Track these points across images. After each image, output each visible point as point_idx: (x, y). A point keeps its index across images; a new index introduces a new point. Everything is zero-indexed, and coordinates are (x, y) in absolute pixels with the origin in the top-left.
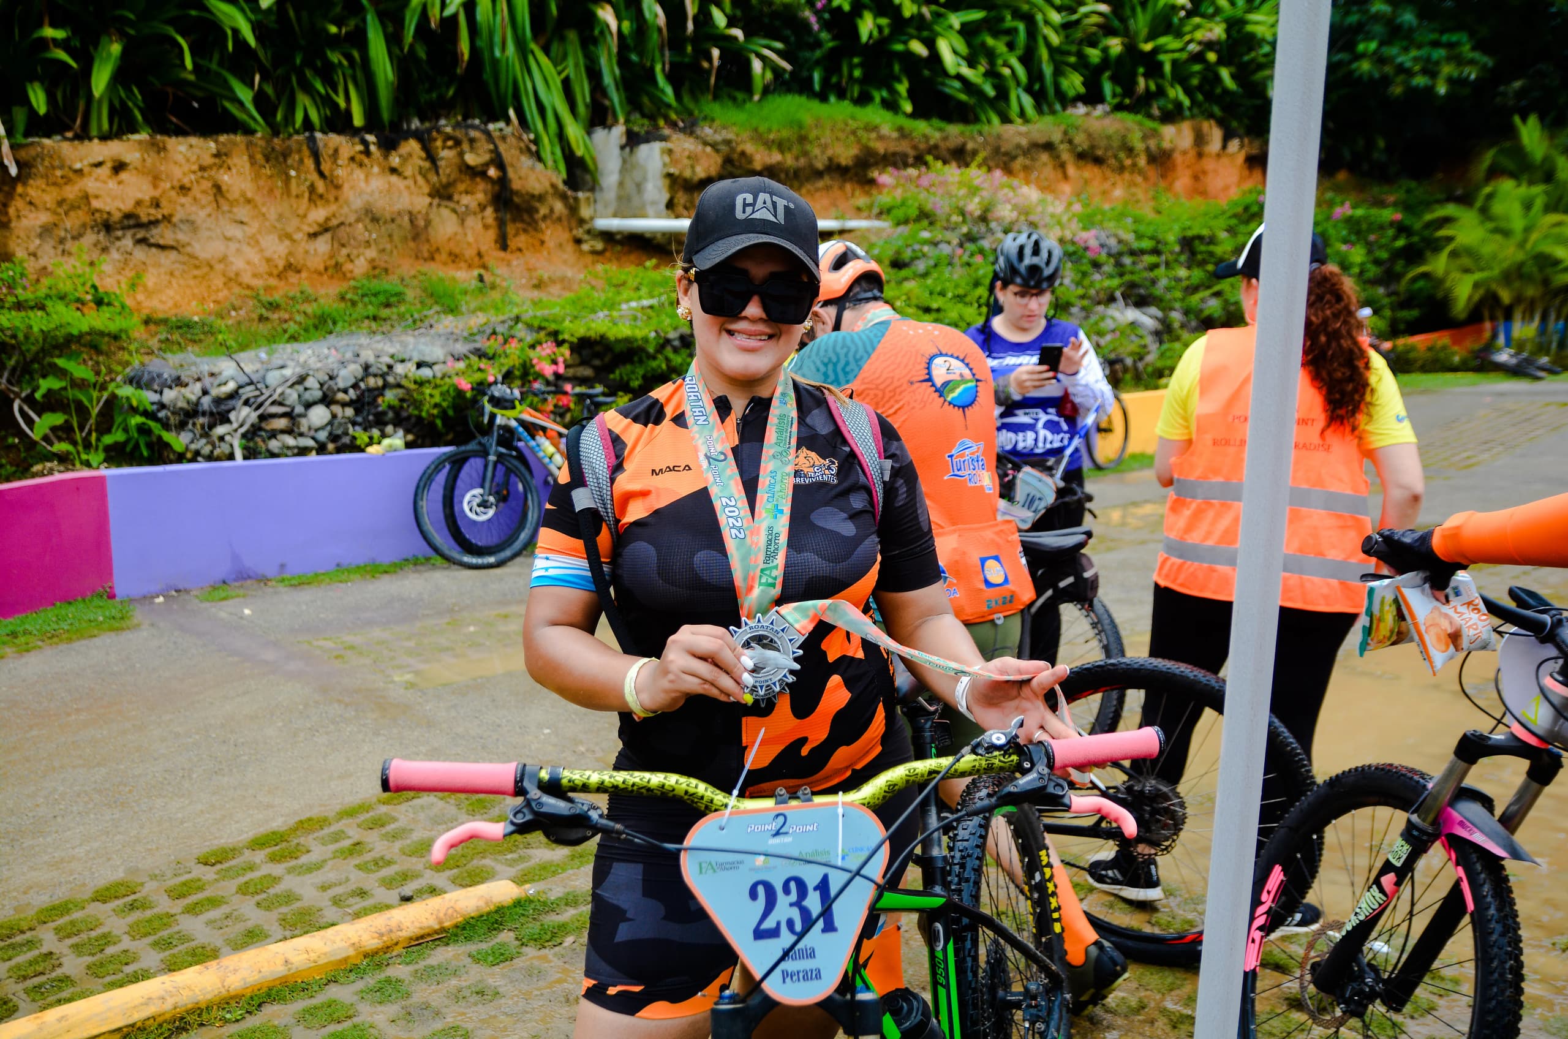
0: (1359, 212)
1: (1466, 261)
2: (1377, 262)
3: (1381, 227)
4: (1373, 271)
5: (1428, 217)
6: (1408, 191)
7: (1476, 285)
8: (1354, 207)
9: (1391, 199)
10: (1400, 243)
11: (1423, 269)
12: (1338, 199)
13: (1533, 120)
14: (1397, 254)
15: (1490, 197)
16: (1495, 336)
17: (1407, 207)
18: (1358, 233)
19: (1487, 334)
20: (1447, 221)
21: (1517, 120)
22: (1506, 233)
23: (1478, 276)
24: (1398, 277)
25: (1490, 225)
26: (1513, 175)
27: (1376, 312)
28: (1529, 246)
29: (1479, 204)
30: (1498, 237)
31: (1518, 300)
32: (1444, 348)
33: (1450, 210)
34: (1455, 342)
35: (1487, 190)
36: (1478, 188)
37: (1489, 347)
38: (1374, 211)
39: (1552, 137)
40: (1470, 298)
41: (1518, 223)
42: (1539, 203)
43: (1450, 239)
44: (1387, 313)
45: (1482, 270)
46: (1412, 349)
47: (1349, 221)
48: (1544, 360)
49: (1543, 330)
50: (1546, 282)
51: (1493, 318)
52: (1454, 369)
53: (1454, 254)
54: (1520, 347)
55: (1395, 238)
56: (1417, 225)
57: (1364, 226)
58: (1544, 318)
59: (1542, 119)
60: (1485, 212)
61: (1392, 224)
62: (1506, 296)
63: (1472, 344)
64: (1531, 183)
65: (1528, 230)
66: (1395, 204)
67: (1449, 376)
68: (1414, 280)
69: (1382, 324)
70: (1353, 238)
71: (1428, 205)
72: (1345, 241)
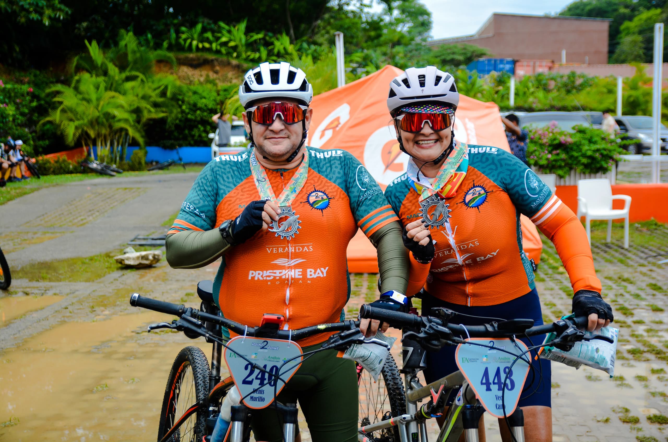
0: (9, 86)
1: (70, 115)
2: (22, 114)
3: (23, 95)
4: (21, 119)
5: (48, 91)
6: (35, 76)
7: (77, 128)
8: (5, 83)
9: (26, 79)
10: (34, 104)
11: (48, 119)
13: (94, 43)
14: (33, 110)
15: (78, 81)
16: (89, 154)
17: (36, 85)
18: (10, 98)
19: (86, 153)
20: (58, 93)
21: (86, 42)
22: (88, 101)
23: (77, 123)
24: (36, 123)
25: (80, 96)
26: (88, 71)
27: (24, 142)
28: (100, 108)
29: (73, 85)
30: (85, 103)
31: (99, 135)
32: (64, 161)
33: (59, 87)
34: (70, 157)
35: (76, 78)
36: (72, 77)
37: (87, 160)
38: (17, 86)
39: (104, 53)
40: (74, 135)
41: (93, 96)
42: (102, 86)
43: (61, 103)
44: (31, 142)
45: (78, 120)
46: (48, 162)
48: (114, 166)
49: (112, 151)
50: (110, 126)
51: (87, 145)
52: (71, 172)
53: (63, 111)
54: (102, 160)
55: (31, 101)
56: (43, 95)
57: (13, 94)
58: (112, 145)
59: (98, 43)
60: (76, 89)
61: (28, 94)
62: (92, 134)
63: (78, 159)
64: (97, 75)
65: (98, 99)
66: (29, 83)
67: (68, 176)
68: (44, 124)
69: (29, 149)
70: (7, 101)
71: (47, 84)
72: (3, 102)
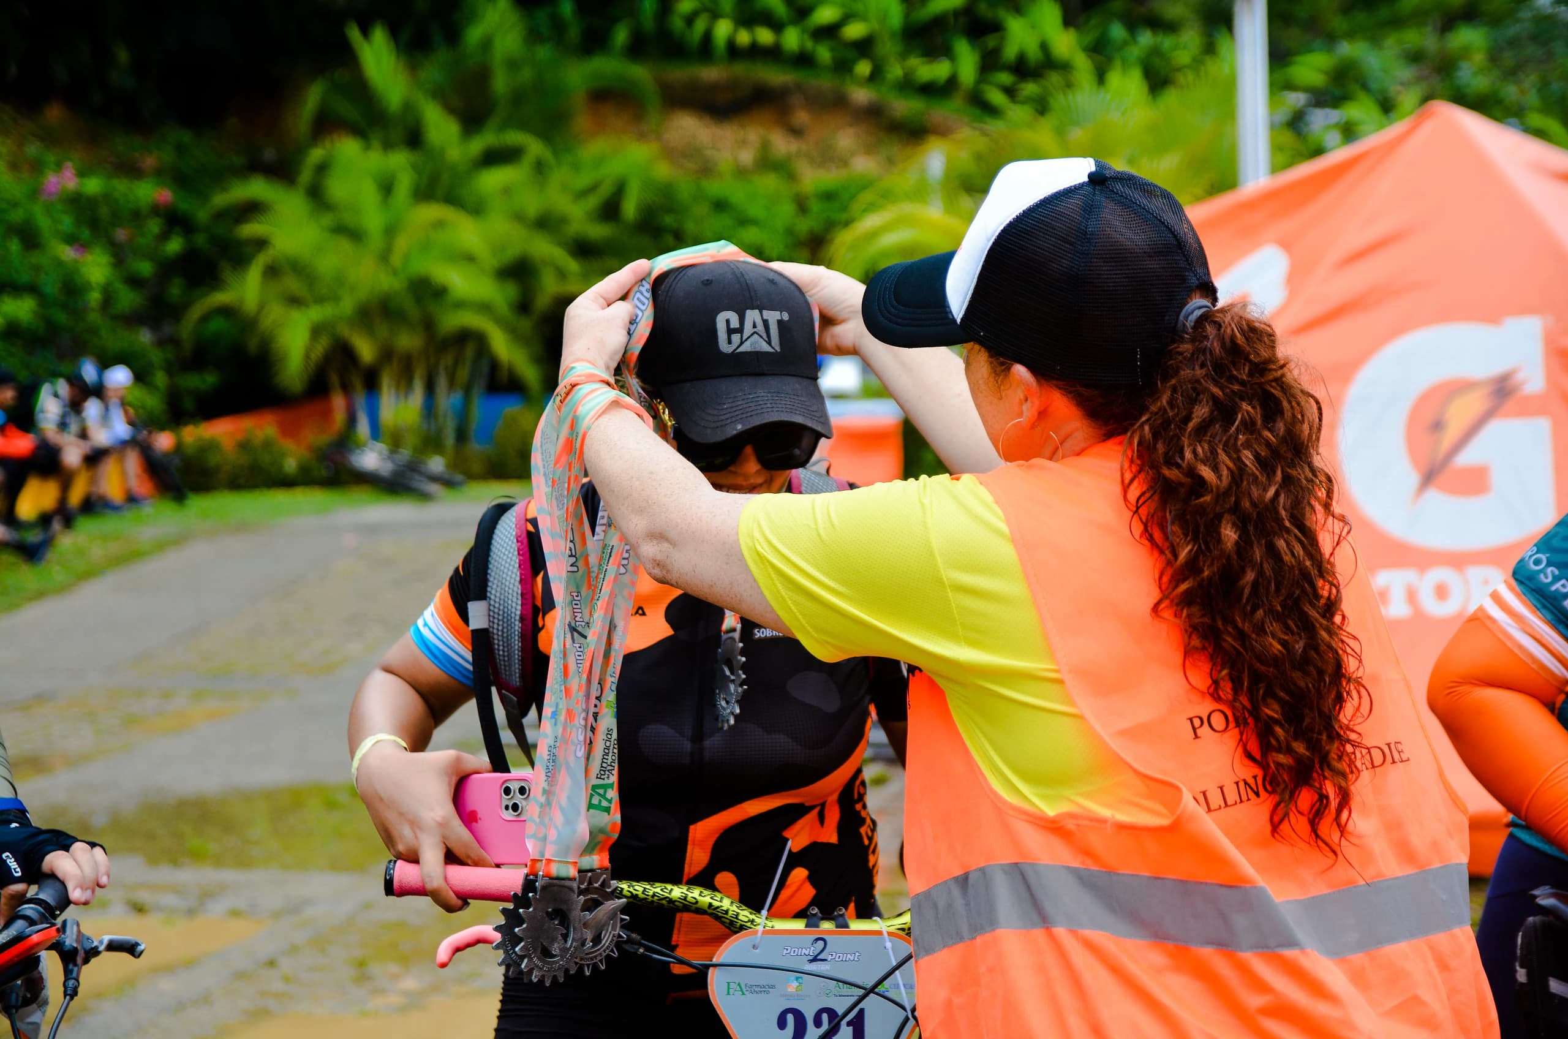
0: (93, 185)
1: (293, 284)
2: (134, 281)
3: (136, 216)
4: (128, 299)
5: (222, 199)
6: (180, 148)
7: (316, 331)
8: (82, 174)
9: (150, 161)
10: (174, 246)
11: (221, 298)
12: (51, 158)
13: (379, 36)
14: (168, 268)
15: (323, 168)
16: (352, 421)
17: (181, 179)
18: (94, 224)
19: (339, 417)
20: (252, 209)
21: (354, 33)
22: (353, 234)
23: (316, 314)
24: (176, 312)
25: (327, 220)
26: (359, 132)
28: (396, 259)
29: (305, 176)
30: (345, 245)
31: (386, 355)
32: (268, 445)
33: (257, 188)
34: (289, 430)
35: (316, 155)
36: (300, 151)
37: (345, 442)
38: (121, 186)
39: (413, 67)
40: (307, 353)
41: (373, 220)
42: (405, 183)
43: (261, 243)
44: (160, 378)
45: (320, 300)
46: (210, 446)
47: (77, 203)
48: (436, 464)
49: (429, 409)
50: (429, 325)
51: (346, 388)
52: (286, 483)
53: (272, 272)
54: (396, 442)
55: (164, 237)
56: (202, 215)
57: (104, 211)
58: (430, 388)
59: (394, 32)
60: (316, 195)
61: (156, 210)
62: (366, 350)
63: (316, 437)
64: (388, 146)
65: (390, 232)
66: (158, 173)
67: (280, 498)
68: (205, 318)
69: (153, 402)
70: (85, 234)
71: (220, 177)
72: (71, 240)
